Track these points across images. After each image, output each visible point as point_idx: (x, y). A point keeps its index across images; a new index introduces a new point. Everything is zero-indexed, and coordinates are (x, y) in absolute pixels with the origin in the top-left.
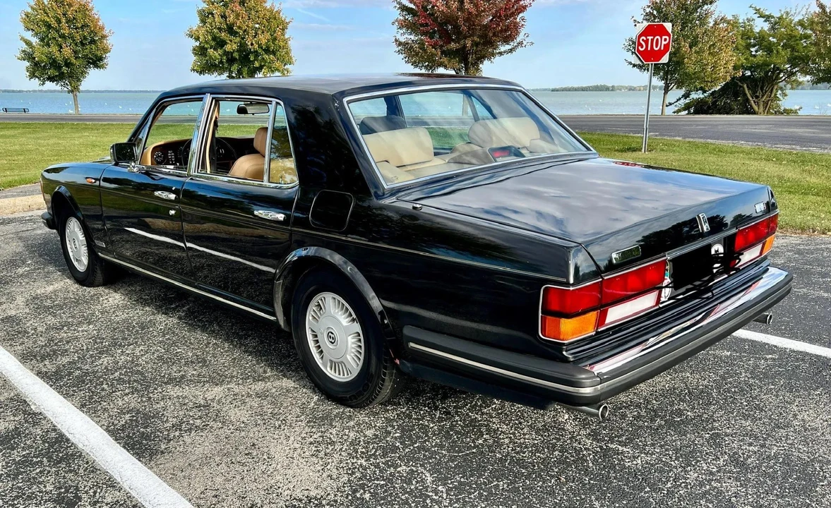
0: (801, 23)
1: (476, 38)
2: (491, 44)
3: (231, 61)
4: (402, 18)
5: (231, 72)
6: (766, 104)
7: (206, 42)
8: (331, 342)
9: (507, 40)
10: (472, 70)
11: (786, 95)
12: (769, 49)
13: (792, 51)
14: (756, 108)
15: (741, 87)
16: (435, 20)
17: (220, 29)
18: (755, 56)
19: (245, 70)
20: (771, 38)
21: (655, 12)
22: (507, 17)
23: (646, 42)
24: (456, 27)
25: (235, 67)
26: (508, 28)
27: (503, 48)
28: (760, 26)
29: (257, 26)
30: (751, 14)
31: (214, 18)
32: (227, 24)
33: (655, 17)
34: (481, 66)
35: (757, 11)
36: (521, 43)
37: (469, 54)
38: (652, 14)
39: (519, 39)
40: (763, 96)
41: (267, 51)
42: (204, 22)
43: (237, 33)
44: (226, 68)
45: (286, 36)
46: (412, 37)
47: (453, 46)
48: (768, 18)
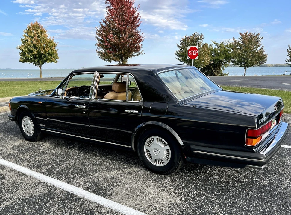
0: (227, 46)
1: (125, 51)
2: (131, 52)
3: (35, 58)
4: (98, 43)
5: (35, 62)
6: (218, 72)
7: (25, 51)
8: (156, 153)
9: (136, 51)
10: (124, 61)
11: (224, 69)
12: (218, 55)
13: (225, 55)
14: (215, 73)
15: (210, 67)
16: (111, 44)
17: (30, 46)
18: (214, 57)
19: (41, 61)
20: (218, 51)
21: (184, 42)
22: (136, 44)
23: (191, 52)
24: (118, 47)
25: (37, 60)
26: (136, 47)
27: (135, 54)
28: (215, 47)
29: (45, 45)
30: (212, 43)
31: (28, 42)
32: (33, 44)
33: (184, 44)
34: (127, 60)
35: (213, 42)
36: (141, 53)
37: (123, 56)
38: (183, 43)
39: (140, 52)
40: (217, 70)
41: (49, 54)
42: (24, 43)
43: (37, 48)
44: (33, 61)
45: (56, 49)
46: (103, 50)
47: (117, 53)
48: (217, 44)
